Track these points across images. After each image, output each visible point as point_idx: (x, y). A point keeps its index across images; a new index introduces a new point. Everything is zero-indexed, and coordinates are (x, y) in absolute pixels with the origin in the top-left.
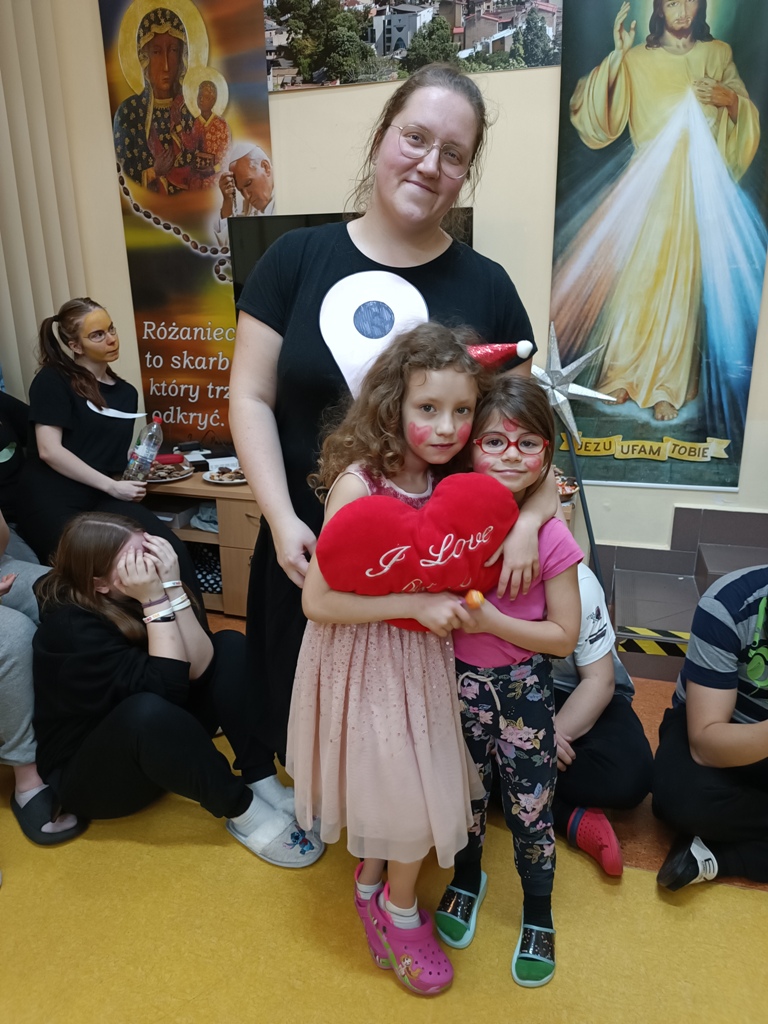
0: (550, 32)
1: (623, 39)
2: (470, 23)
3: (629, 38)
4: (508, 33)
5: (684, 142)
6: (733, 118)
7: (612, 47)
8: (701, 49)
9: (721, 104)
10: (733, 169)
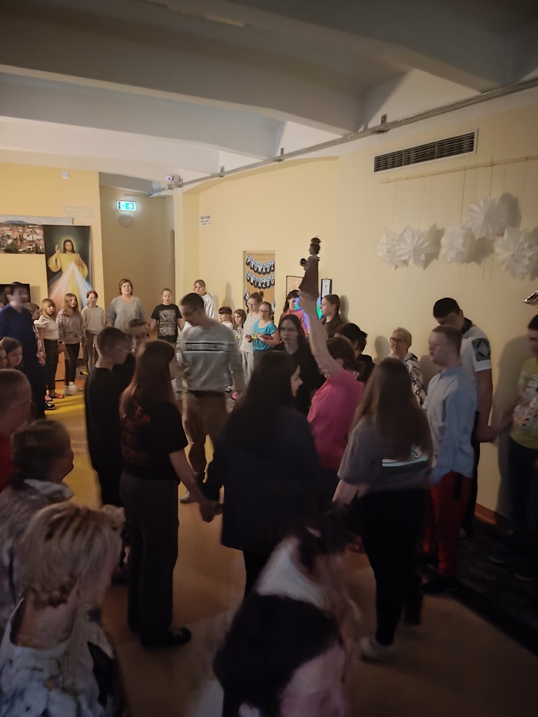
0: (41, 248)
1: (58, 251)
2: (21, 244)
3: (59, 251)
4: (31, 247)
5: (73, 272)
6: (82, 267)
7: (55, 252)
8: (74, 254)
9: (79, 265)
10: (84, 277)
